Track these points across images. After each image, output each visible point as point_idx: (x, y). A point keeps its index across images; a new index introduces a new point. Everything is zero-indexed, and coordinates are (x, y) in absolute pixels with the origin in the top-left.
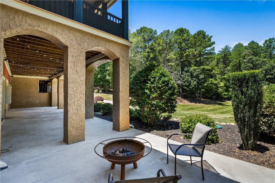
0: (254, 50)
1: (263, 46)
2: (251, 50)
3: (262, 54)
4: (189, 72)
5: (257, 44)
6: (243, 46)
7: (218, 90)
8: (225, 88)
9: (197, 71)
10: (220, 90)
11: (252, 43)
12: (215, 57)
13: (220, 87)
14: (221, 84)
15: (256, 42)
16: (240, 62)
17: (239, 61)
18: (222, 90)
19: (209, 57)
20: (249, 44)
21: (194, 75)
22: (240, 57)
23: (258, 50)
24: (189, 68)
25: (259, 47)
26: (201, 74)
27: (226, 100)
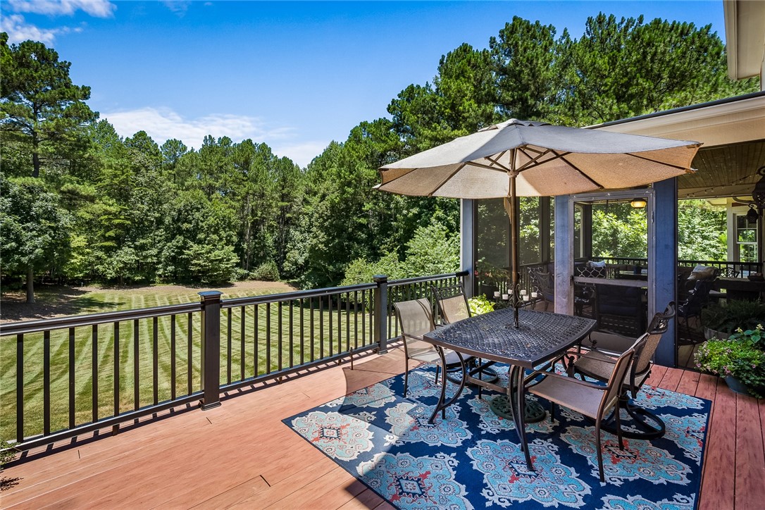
7: (72, 257)
8: (87, 250)
10: (76, 258)
13: (76, 250)
14: (77, 238)
18: (81, 257)
27: (79, 285)
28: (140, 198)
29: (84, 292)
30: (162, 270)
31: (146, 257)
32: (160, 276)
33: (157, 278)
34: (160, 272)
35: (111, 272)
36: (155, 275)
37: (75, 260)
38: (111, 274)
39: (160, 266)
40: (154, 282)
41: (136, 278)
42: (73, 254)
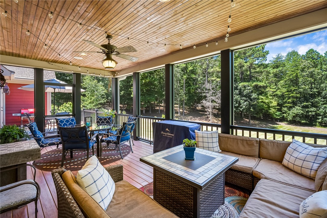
0: (315, 60)
1: (324, 55)
2: (311, 61)
3: (323, 66)
4: (237, 90)
5: (317, 52)
6: (298, 54)
7: (270, 110)
8: (278, 107)
9: (248, 88)
10: (272, 110)
11: (312, 52)
12: (270, 71)
13: (272, 107)
14: (274, 103)
15: (316, 51)
16: (298, 76)
17: (297, 74)
18: (274, 110)
19: (263, 71)
20: (307, 53)
21: (245, 93)
22: (297, 69)
23: (318, 61)
24: (237, 84)
25: (320, 57)
26: (252, 92)
27: (278, 121)
28: (304, 83)
29: (278, 124)
30: (321, 119)
31: (308, 112)
32: (319, 122)
33: (318, 123)
34: (320, 121)
35: (290, 117)
36: (316, 122)
37: (271, 111)
38: (290, 118)
39: (320, 117)
40: (316, 125)
41: (303, 122)
42: (271, 109)
